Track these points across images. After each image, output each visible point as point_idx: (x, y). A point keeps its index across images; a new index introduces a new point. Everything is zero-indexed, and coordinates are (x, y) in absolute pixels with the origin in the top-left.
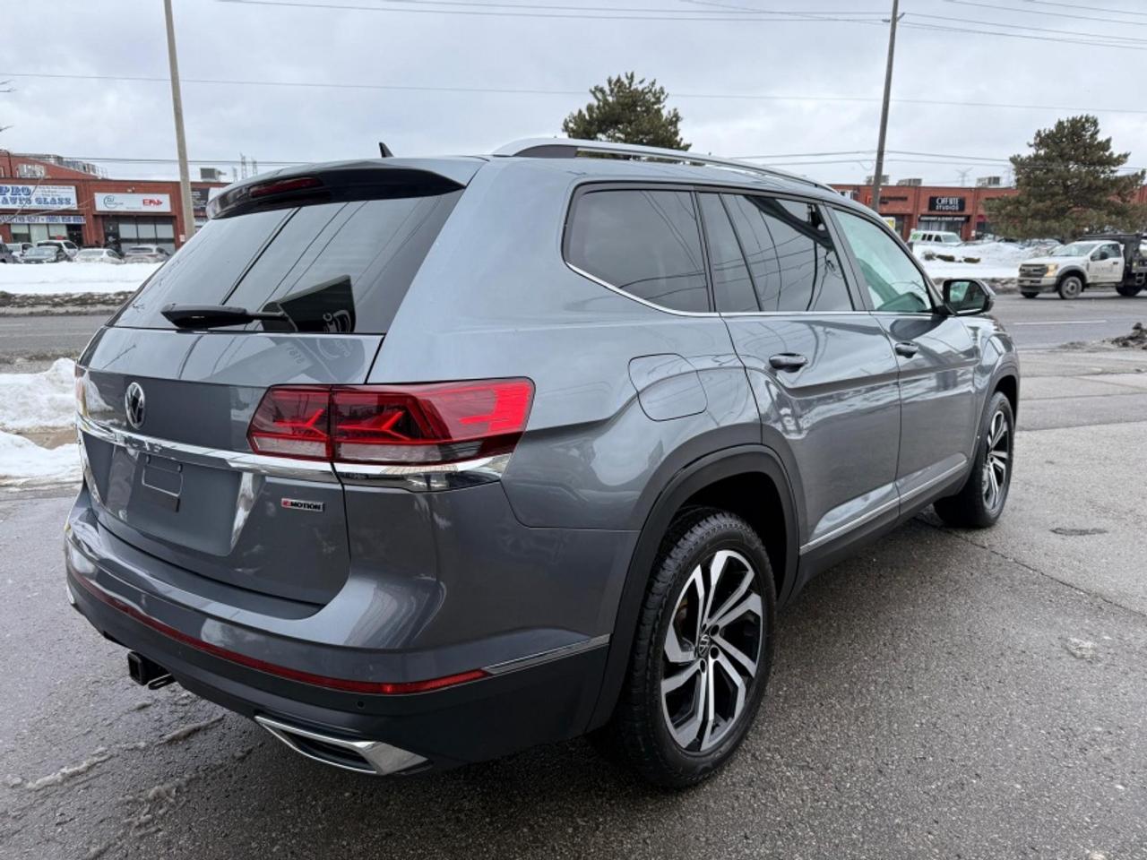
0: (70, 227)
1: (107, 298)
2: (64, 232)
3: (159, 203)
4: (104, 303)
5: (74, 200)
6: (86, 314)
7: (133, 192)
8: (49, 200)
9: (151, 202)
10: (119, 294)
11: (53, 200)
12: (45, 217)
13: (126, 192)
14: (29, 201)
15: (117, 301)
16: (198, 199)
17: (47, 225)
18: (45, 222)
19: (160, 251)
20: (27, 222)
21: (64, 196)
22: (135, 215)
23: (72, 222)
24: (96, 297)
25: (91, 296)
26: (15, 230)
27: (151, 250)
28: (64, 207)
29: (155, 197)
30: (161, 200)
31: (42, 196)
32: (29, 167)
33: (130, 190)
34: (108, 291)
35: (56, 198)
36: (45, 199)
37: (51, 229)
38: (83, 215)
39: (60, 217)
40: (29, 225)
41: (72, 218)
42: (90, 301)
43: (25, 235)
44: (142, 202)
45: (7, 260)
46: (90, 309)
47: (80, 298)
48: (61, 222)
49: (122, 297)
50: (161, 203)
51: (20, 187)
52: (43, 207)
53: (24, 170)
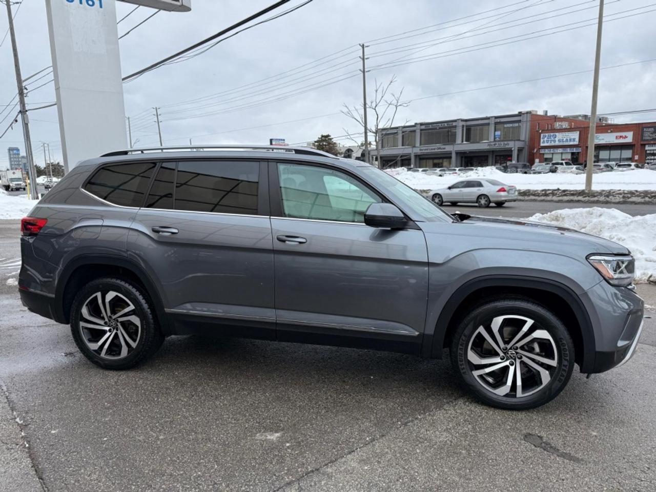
0: (573, 154)
1: (536, 192)
2: (569, 157)
3: (626, 137)
4: (534, 195)
5: (577, 140)
6: (523, 201)
7: (611, 132)
8: (565, 139)
9: (621, 137)
10: (543, 191)
11: (567, 140)
12: (561, 149)
13: (607, 132)
14: (555, 141)
15: (541, 194)
16: (652, 133)
17: (562, 153)
18: (561, 152)
19: (607, 166)
20: (552, 152)
21: (572, 137)
22: (610, 145)
23: (574, 151)
24: (531, 192)
25: (529, 191)
26: (546, 156)
27: (600, 166)
28: (572, 143)
29: (624, 134)
30: (627, 135)
31: (560, 138)
32: (560, 123)
33: (609, 131)
34: (538, 189)
35: (568, 139)
36: (563, 140)
37: (563, 155)
38: (580, 147)
39: (569, 149)
40: (553, 154)
41: (575, 149)
42: (528, 194)
43: (550, 158)
44: (615, 137)
45: (528, 172)
46: (526, 198)
47: (524, 192)
48: (569, 151)
49: (543, 192)
50: (627, 137)
51: (552, 134)
52: (561, 144)
53: (557, 125)
